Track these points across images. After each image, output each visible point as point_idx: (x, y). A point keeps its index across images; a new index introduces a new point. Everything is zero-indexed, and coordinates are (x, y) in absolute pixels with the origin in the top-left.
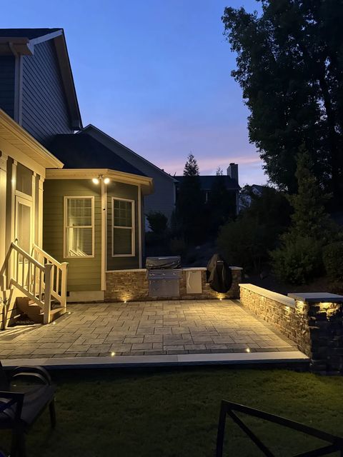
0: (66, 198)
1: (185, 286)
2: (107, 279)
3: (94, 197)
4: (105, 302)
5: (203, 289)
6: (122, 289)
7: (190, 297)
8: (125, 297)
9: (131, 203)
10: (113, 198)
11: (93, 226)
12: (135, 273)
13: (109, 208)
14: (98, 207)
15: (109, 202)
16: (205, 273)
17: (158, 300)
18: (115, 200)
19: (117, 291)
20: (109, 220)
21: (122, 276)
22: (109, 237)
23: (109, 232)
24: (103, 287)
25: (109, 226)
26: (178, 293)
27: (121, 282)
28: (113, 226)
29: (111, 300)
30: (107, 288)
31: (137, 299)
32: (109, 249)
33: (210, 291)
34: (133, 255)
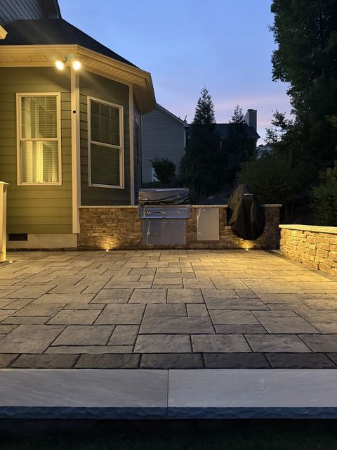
0: (19, 96)
1: (195, 230)
2: (81, 218)
3: (59, 94)
4: (78, 249)
5: (220, 234)
6: (104, 232)
7: (201, 245)
8: (108, 244)
9: (118, 110)
10: (89, 98)
11: (59, 138)
12: (122, 209)
13: (83, 113)
14: (66, 110)
15: (83, 104)
16: (225, 212)
17: (155, 248)
18: (92, 102)
19: (97, 234)
20: (83, 131)
21: (102, 213)
22: (83, 157)
23: (83, 148)
24: (76, 228)
25: (83, 139)
26: (184, 241)
27: (100, 222)
28: (89, 141)
29: (86, 247)
30: (82, 231)
31: (126, 247)
32: (83, 174)
33: (231, 238)
34: (122, 186)
